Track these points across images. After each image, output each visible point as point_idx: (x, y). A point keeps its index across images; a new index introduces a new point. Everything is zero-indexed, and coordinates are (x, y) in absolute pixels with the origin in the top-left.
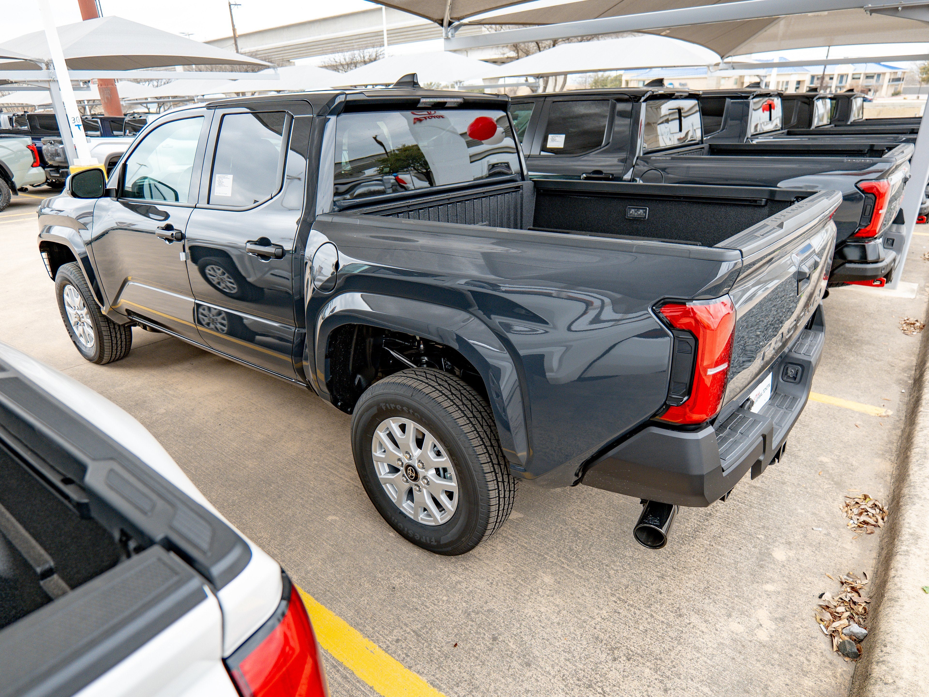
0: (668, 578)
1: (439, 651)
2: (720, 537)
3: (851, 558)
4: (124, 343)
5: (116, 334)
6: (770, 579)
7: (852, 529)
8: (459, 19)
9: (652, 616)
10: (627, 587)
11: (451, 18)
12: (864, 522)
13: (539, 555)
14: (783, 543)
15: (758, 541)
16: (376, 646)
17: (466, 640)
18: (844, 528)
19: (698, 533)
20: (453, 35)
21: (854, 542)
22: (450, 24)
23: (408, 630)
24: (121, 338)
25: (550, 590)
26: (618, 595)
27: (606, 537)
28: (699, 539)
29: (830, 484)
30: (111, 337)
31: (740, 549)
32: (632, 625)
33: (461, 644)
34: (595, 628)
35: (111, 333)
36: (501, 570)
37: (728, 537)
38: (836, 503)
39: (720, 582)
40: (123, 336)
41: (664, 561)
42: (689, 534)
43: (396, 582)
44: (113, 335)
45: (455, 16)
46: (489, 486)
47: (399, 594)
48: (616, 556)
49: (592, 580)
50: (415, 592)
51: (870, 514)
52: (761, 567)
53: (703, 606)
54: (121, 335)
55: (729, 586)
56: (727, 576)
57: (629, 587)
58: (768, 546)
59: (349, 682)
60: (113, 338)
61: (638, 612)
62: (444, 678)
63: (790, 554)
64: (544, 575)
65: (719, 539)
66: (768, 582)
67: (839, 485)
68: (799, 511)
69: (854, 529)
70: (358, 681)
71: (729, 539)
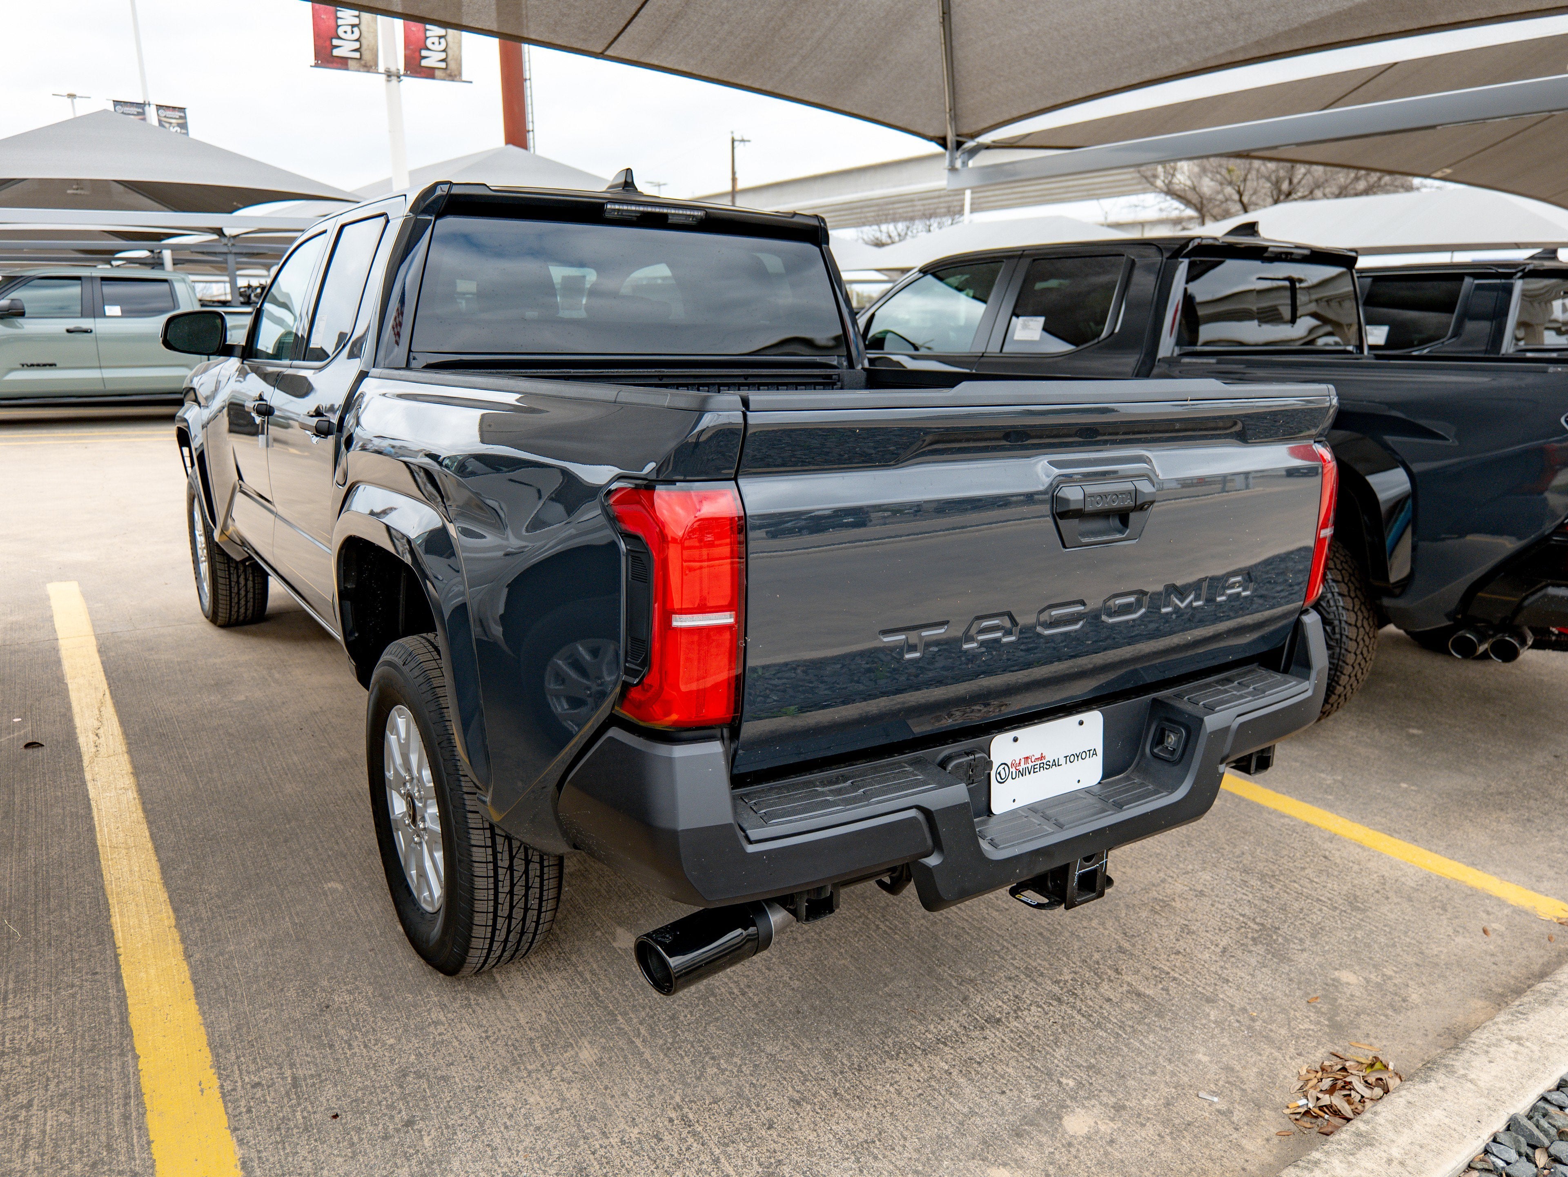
0: (809, 1107)
1: (304, 1118)
2: (979, 1063)
3: (1239, 1168)
4: (250, 595)
5: (238, 577)
6: (1016, 1161)
7: (1293, 1117)
8: (973, 136)
9: (716, 1161)
10: (715, 1103)
11: (958, 135)
12: (1330, 1107)
13: (611, 1013)
14: (1106, 1105)
15: (1055, 1089)
16: (216, 1083)
17: (362, 1113)
18: (1276, 1109)
19: (941, 1046)
20: (965, 164)
21: (1275, 1140)
22: (959, 145)
23: (288, 1073)
24: (246, 585)
25: (575, 1073)
26: (686, 1110)
27: (757, 1014)
28: (933, 1058)
29: (1318, 1023)
30: (230, 581)
31: (1003, 1092)
32: (666, 1165)
33: (348, 1118)
34: (593, 1153)
35: (230, 574)
36: (523, 1022)
37: (998, 1068)
38: (1300, 1060)
39: (905, 1139)
40: (250, 584)
41: (829, 1076)
42: (922, 1043)
43: (340, 998)
44: (234, 578)
45: (965, 130)
46: (472, 837)
47: (328, 1017)
48: (745, 1046)
49: (662, 1076)
50: (354, 1021)
51: (1356, 1097)
52: (1017, 1135)
53: (830, 1170)
54: (246, 580)
55: (917, 1151)
56: (929, 1133)
57: (720, 1103)
58: (1068, 1102)
59: (126, 1124)
60: (233, 584)
61: (696, 1147)
62: (271, 1160)
63: (1102, 1128)
64: (588, 1046)
65: (975, 1065)
66: (1005, 1165)
67: (1337, 1029)
68: (1200, 1056)
69: (1298, 1117)
70: (139, 1128)
71: (996, 1072)
